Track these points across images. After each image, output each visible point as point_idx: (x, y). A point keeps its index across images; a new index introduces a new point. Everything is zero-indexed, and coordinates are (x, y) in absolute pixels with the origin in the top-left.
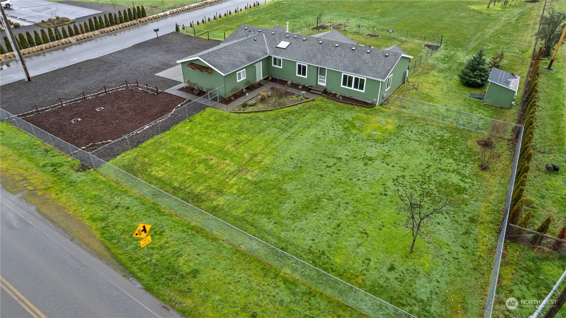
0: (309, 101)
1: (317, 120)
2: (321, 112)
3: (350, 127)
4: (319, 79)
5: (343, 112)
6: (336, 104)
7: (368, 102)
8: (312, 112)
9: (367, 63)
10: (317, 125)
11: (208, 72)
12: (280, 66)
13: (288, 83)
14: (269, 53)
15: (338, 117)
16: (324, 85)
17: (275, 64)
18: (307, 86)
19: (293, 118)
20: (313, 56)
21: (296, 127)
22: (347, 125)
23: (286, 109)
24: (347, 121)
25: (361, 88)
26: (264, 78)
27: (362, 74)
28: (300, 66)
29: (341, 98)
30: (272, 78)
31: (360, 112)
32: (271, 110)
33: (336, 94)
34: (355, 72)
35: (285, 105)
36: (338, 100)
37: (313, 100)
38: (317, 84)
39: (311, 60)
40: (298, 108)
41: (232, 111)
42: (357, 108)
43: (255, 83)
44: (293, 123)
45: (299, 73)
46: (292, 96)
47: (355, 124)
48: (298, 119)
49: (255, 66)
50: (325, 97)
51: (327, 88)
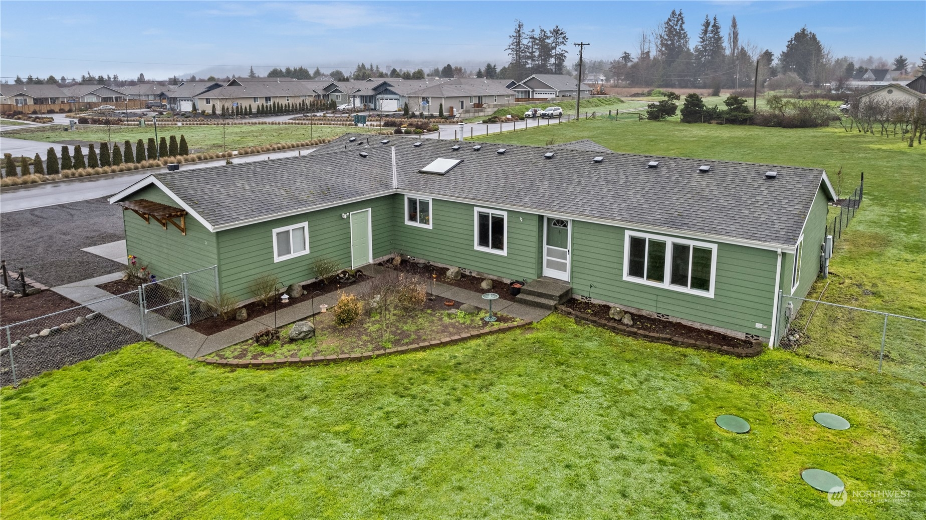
0: (510, 329)
1: (541, 404)
2: (557, 372)
3: (692, 442)
4: (545, 258)
5: (645, 372)
6: (610, 343)
7: (730, 333)
8: (520, 370)
9: (708, 200)
10: (542, 430)
11: (178, 227)
12: (427, 222)
13: (449, 273)
14: (395, 184)
15: (628, 393)
16: (565, 276)
17: (412, 218)
18: (508, 282)
19: (439, 393)
20: (526, 187)
21: (443, 436)
22: (672, 434)
23: (420, 355)
24: (670, 411)
25: (701, 283)
26: (378, 261)
27: (702, 230)
28: (483, 218)
29: (627, 320)
30: (404, 262)
31: (711, 371)
32: (359, 360)
33: (609, 308)
34: (672, 223)
35: (419, 339)
36: (616, 326)
37: (527, 327)
38: (540, 275)
39: (519, 197)
40: (469, 352)
41: (209, 359)
42: (697, 357)
43: (344, 272)
44: (433, 416)
45: (483, 241)
46: (453, 311)
47: (708, 427)
48: (459, 400)
49: (345, 217)
50: (569, 317)
51: (574, 287)
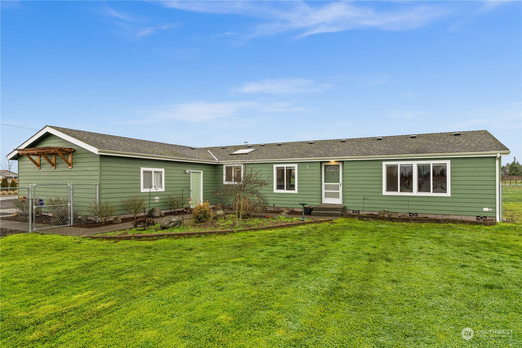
0: (321, 222)
4: (324, 191)
11: (67, 161)
12: (239, 180)
14: (217, 160)
16: (338, 201)
17: (229, 179)
27: (439, 152)
28: (280, 171)
33: (373, 215)
34: (415, 152)
38: (320, 203)
45: (280, 186)
49: (188, 172)
50: (354, 218)
51: (347, 205)
